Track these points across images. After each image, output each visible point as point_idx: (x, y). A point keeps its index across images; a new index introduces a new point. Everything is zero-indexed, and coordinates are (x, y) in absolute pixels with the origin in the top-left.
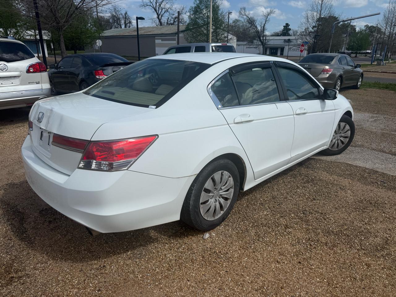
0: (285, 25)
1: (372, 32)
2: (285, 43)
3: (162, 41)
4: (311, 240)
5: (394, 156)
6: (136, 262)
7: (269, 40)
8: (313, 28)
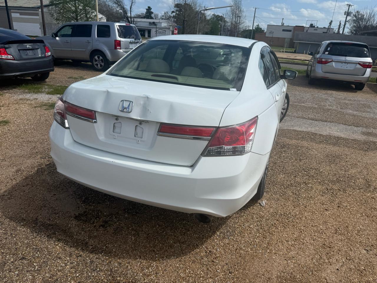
0: (147, 8)
2: (150, 26)
3: (20, 15)
7: (137, 21)
8: (172, 13)
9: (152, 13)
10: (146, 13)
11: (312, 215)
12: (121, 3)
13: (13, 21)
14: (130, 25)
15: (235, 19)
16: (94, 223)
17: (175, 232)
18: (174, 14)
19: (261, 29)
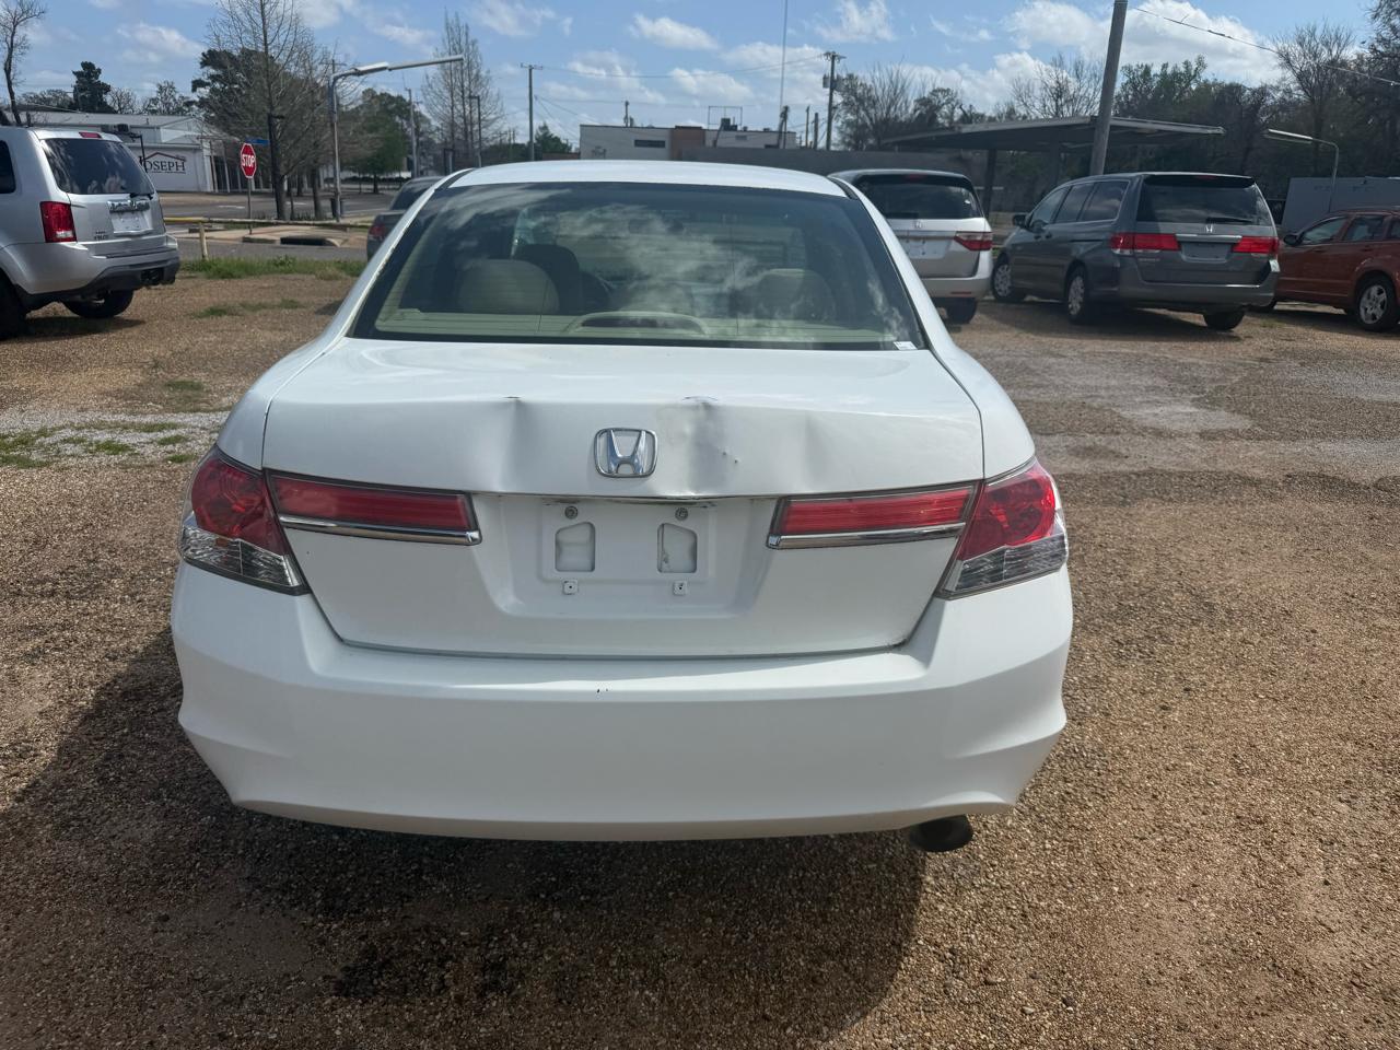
0: (81, 69)
1: (390, 114)
8: (194, 90)
9: (107, 89)
10: (77, 90)
14: (99, 137)
16: (446, 988)
17: (784, 922)
18: (204, 92)
19: (557, 140)
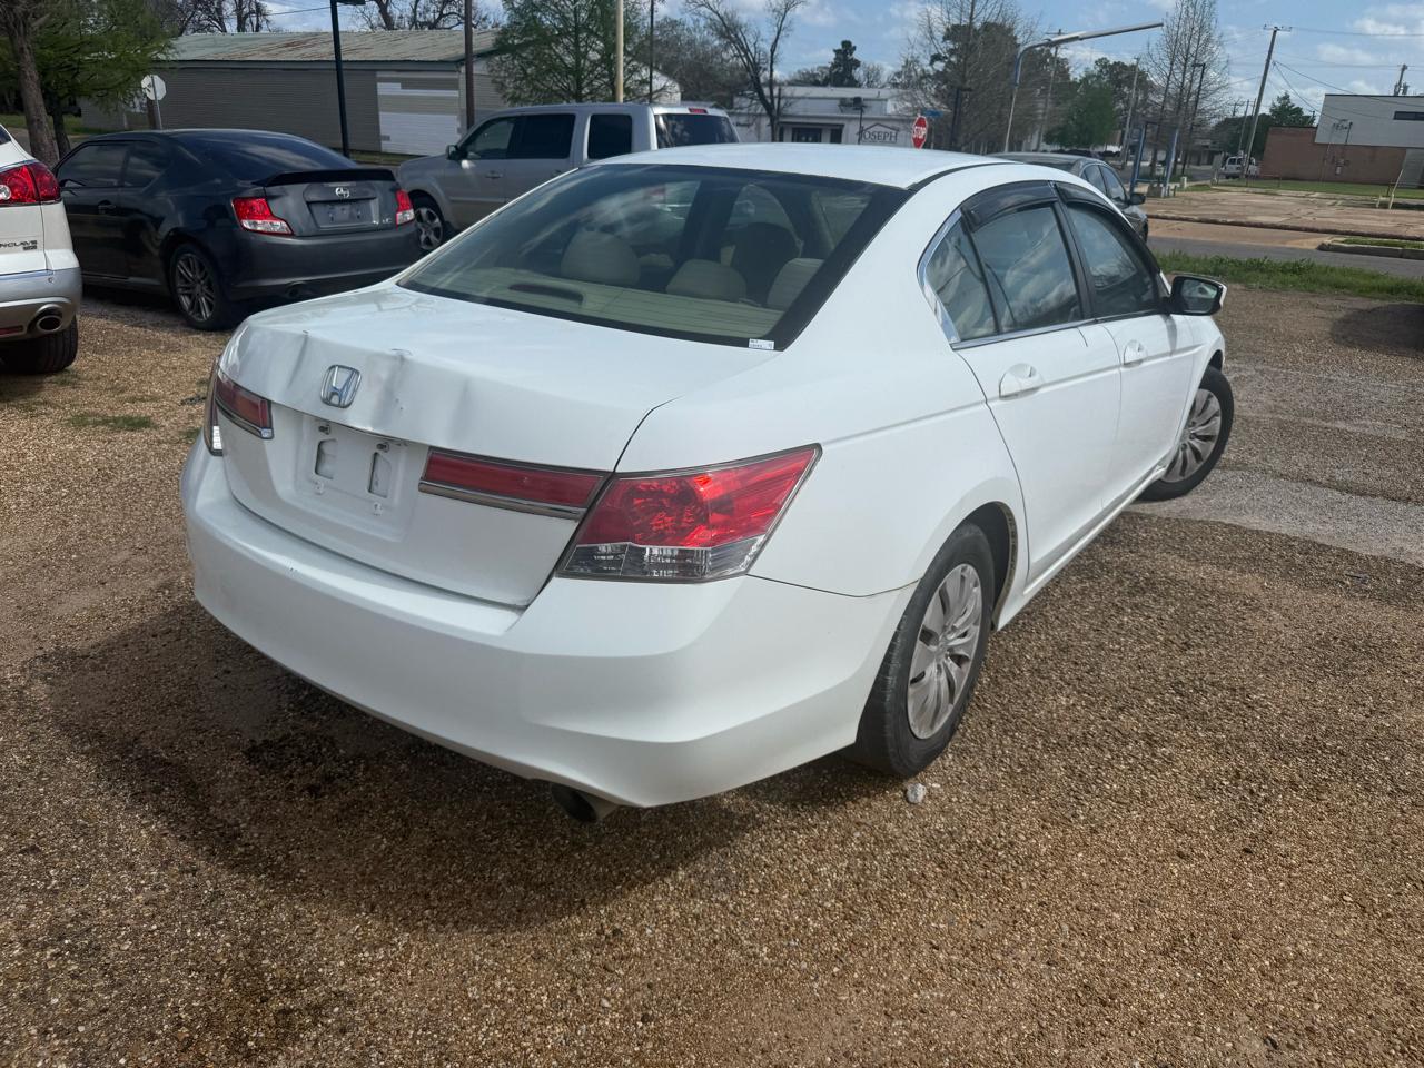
0: (840, 47)
1: (1119, 84)
2: (842, 112)
3: (403, 87)
4: (1243, 775)
5: (1348, 496)
6: (724, 904)
7: (792, 97)
8: (932, 63)
9: (857, 64)
10: (834, 66)
11: (1103, 865)
12: (740, 35)
13: (380, 108)
14: (705, 112)
15: (1184, 74)
18: (939, 66)
19: (1299, 111)
